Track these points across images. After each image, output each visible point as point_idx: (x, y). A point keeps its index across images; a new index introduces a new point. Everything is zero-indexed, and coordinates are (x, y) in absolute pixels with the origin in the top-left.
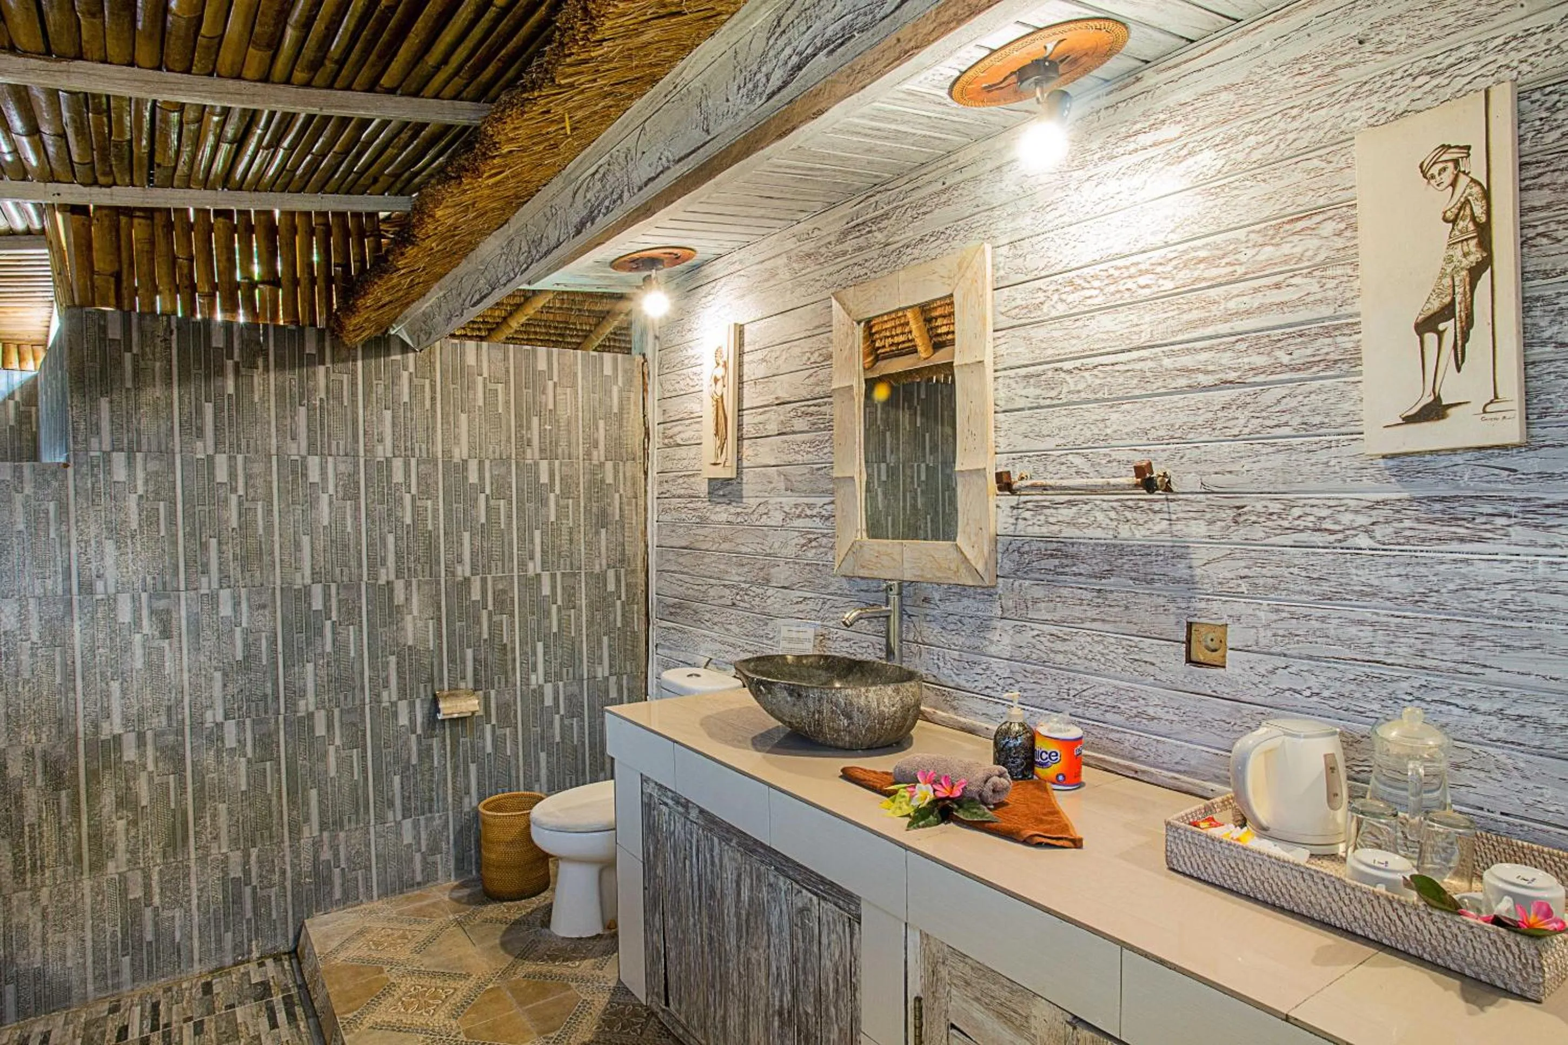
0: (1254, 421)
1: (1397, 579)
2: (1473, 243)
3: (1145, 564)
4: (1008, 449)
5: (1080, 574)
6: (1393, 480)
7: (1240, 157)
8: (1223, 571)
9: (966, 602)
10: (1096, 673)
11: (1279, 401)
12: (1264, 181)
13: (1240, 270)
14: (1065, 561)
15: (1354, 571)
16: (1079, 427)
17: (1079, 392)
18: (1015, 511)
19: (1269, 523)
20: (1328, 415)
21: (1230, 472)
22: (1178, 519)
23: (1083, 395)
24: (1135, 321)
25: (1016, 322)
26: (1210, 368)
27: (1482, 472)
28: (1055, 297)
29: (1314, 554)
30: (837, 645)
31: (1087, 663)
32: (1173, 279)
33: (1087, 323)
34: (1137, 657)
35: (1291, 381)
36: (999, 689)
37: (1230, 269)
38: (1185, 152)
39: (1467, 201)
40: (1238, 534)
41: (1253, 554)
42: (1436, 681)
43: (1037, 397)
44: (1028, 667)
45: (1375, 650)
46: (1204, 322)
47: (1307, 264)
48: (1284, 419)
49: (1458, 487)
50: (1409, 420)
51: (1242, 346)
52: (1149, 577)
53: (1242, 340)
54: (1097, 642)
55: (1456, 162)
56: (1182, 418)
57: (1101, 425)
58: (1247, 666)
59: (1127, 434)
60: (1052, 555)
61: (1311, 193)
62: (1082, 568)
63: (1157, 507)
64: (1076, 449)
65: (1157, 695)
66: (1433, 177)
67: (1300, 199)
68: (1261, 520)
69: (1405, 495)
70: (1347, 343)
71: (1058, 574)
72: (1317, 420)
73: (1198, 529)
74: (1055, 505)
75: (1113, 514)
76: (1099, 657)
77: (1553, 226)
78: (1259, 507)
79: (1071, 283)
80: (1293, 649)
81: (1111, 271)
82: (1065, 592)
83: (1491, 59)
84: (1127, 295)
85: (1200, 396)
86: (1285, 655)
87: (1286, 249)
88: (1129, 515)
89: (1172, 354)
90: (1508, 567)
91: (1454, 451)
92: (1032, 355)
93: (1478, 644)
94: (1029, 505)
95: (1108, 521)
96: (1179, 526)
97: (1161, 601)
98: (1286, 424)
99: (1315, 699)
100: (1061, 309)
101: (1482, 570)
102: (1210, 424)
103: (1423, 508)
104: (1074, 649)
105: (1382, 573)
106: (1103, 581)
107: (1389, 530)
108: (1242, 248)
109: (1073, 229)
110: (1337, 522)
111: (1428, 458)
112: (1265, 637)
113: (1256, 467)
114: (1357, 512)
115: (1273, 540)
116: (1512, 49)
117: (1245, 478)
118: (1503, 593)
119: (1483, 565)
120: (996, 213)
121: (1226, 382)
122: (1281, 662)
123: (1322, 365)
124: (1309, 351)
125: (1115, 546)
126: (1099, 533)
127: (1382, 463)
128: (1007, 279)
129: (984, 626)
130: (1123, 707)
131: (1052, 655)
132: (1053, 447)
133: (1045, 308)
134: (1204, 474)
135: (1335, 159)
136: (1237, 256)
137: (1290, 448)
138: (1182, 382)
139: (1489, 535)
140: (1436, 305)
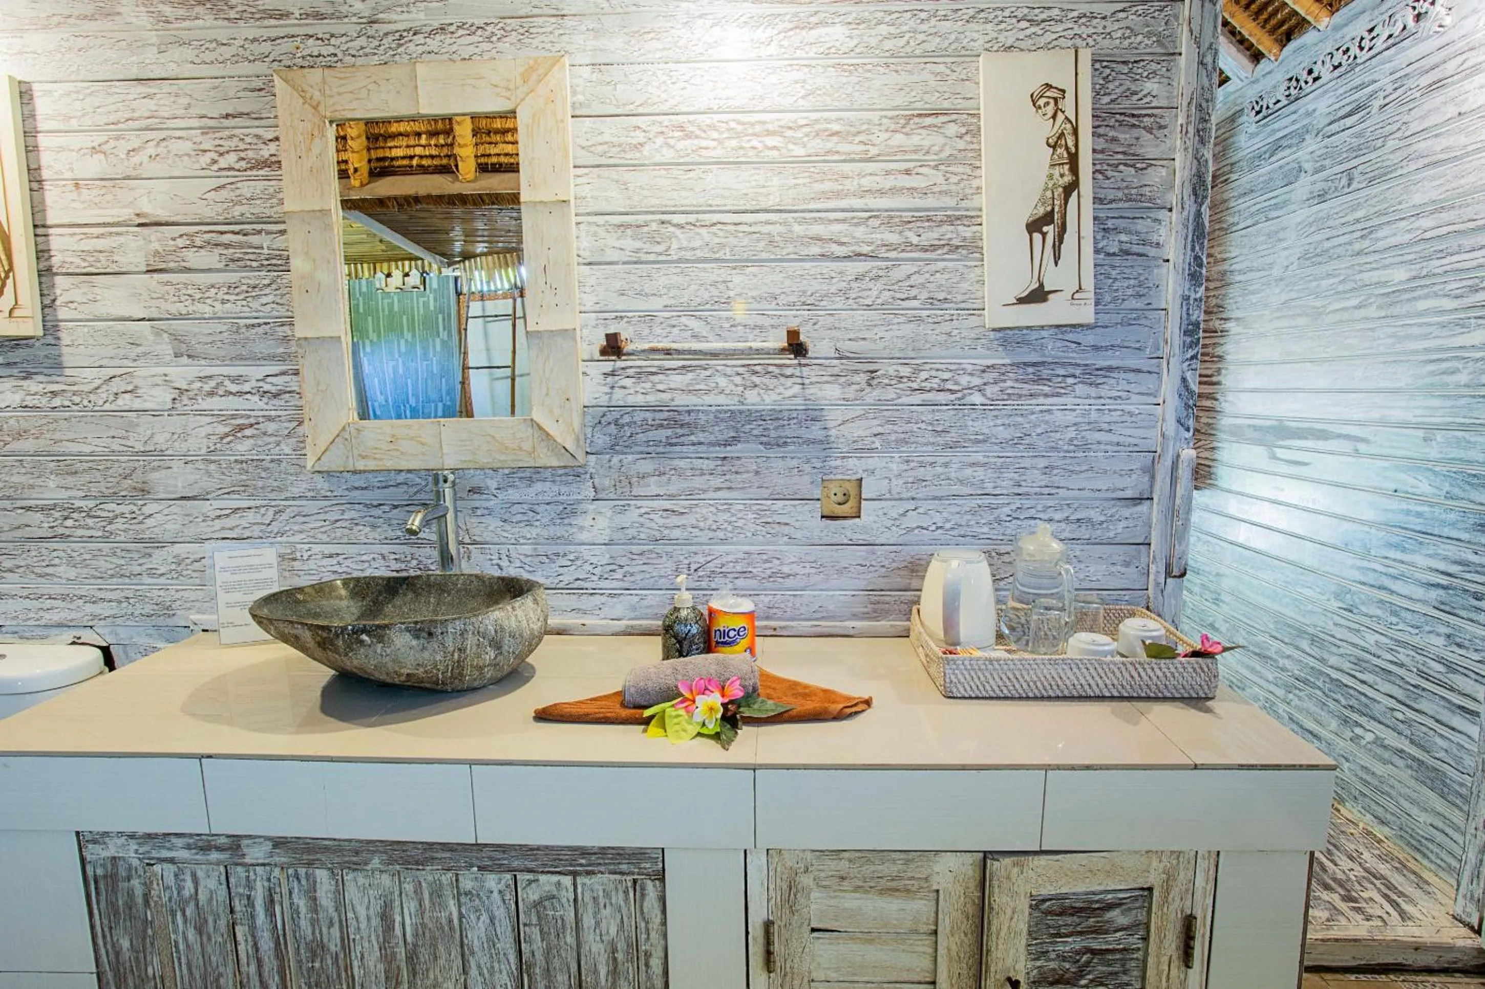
0: (887, 293)
1: (1001, 428)
2: (1067, 167)
3: (776, 429)
4: (597, 308)
5: (700, 443)
6: (1000, 349)
7: (873, 42)
8: (858, 430)
9: (539, 486)
10: (723, 541)
11: (909, 277)
12: (896, 71)
13: (873, 151)
14: (680, 431)
15: (970, 423)
16: (693, 287)
17: (694, 249)
18: (610, 379)
19: (901, 386)
20: (950, 293)
21: (864, 339)
22: (811, 383)
23: (699, 254)
24: (762, 182)
25: (603, 161)
26: (844, 240)
27: (1059, 344)
28: (660, 140)
29: (938, 411)
30: (311, 564)
31: (711, 534)
32: (805, 146)
33: (702, 176)
34: (770, 520)
35: (919, 260)
36: (595, 578)
37: (862, 147)
38: (814, 20)
39: (1062, 134)
40: (872, 396)
41: (885, 413)
42: (1027, 503)
43: (637, 251)
44: (635, 549)
45: (985, 485)
46: (838, 195)
47: (935, 157)
48: (914, 292)
49: (1044, 356)
50: (1021, 301)
51: (875, 222)
52: (782, 441)
53: (875, 217)
54: (724, 510)
55: (1056, 100)
56: (815, 286)
57: (722, 287)
58: (881, 513)
59: (753, 298)
60: (661, 426)
61: (937, 95)
62: (701, 437)
63: (788, 371)
64: (691, 311)
65: (793, 552)
66: (1040, 107)
67: (927, 97)
68: (893, 382)
69: (1007, 361)
70: (967, 232)
71: (671, 445)
72: (941, 296)
73: (832, 392)
74: (663, 371)
75: (738, 380)
76: (726, 525)
77: (1105, 167)
78: (891, 371)
79: (681, 128)
80: (921, 493)
81: (733, 125)
82: (681, 463)
83: (1070, 26)
84: (751, 153)
85: (834, 265)
86: (913, 499)
87: (915, 140)
88: (757, 380)
89: (804, 221)
90: (1074, 414)
91: (1042, 327)
92: (628, 202)
93: (1055, 472)
94: (631, 372)
95: (733, 387)
96: (812, 390)
97: (795, 463)
98: (915, 298)
99: (940, 531)
100: (668, 155)
101: (1059, 417)
102: (844, 293)
103: (1021, 371)
104: (694, 522)
105: (992, 424)
106: (729, 448)
107: (996, 388)
108: (875, 129)
109: (682, 68)
110: (956, 383)
111: (1025, 332)
112: (898, 485)
113: (887, 335)
114: (971, 374)
115: (904, 400)
116: (1083, 24)
117: (881, 344)
118: (1071, 433)
119: (1059, 414)
120: (569, 22)
121: (860, 255)
122: (911, 505)
123: (946, 249)
124: (936, 235)
125: (741, 412)
126: (721, 399)
127: (992, 335)
128: (589, 106)
129: (568, 511)
130: (754, 570)
131: (666, 532)
132: (660, 307)
133: (646, 151)
134: (838, 340)
135: (959, 69)
136: (870, 137)
137: (920, 319)
138: (815, 250)
139: (1063, 391)
140: (1041, 211)
